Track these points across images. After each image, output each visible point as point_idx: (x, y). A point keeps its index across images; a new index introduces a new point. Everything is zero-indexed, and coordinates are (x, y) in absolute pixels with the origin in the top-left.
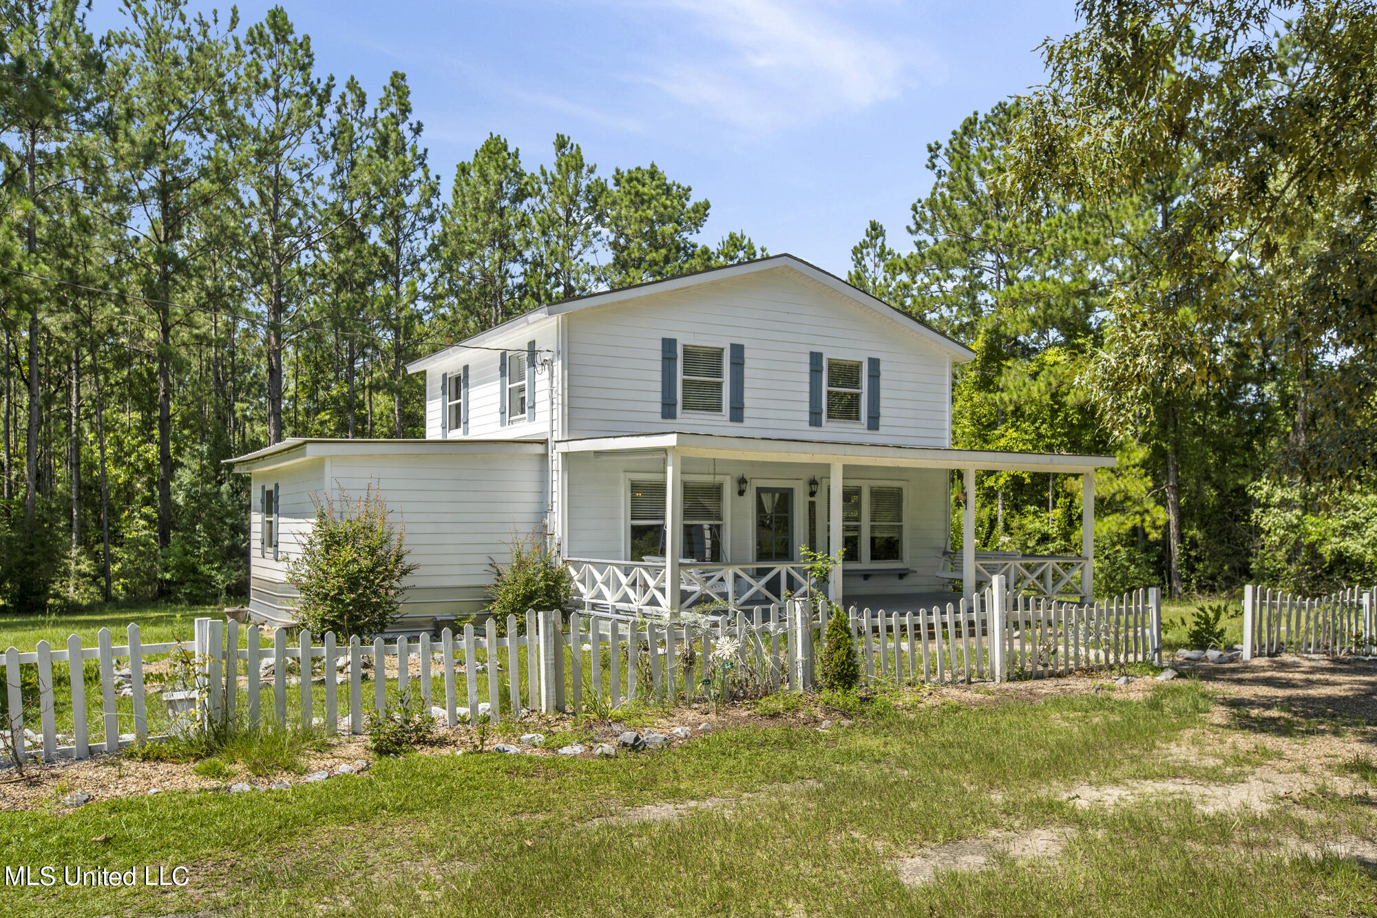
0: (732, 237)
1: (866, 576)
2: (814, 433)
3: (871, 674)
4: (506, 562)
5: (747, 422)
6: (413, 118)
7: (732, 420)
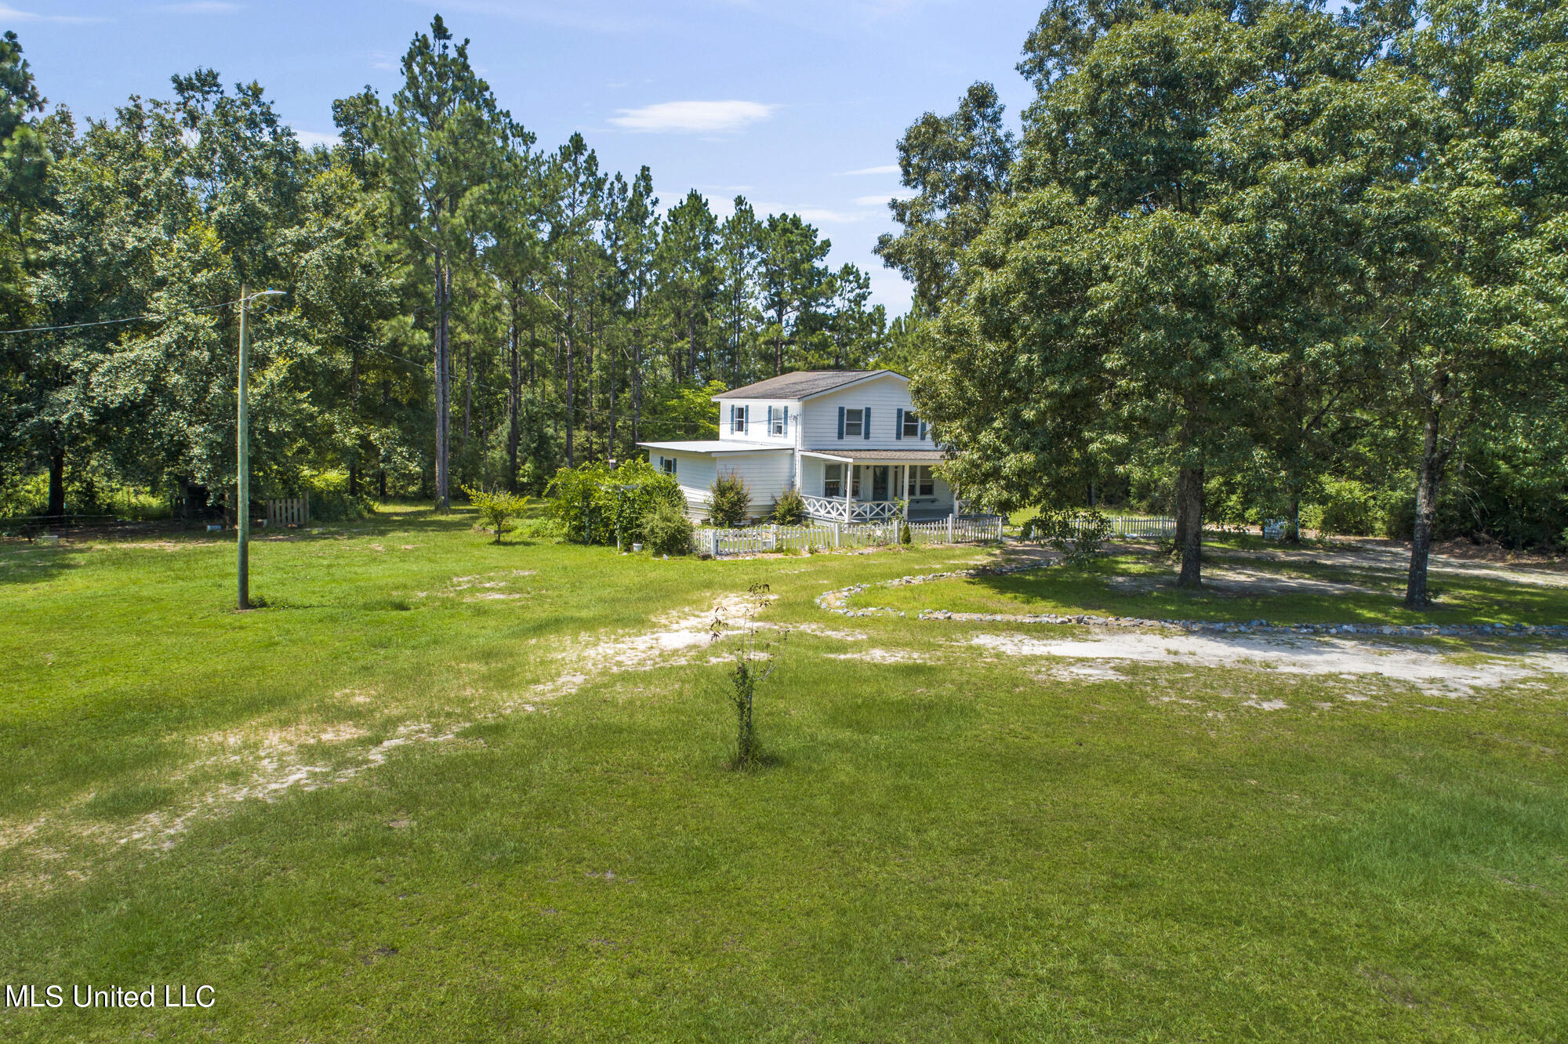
0: (846, 266)
1: (918, 502)
2: (899, 443)
3: (914, 541)
4: (779, 497)
5: (871, 441)
6: (653, 196)
7: (866, 440)
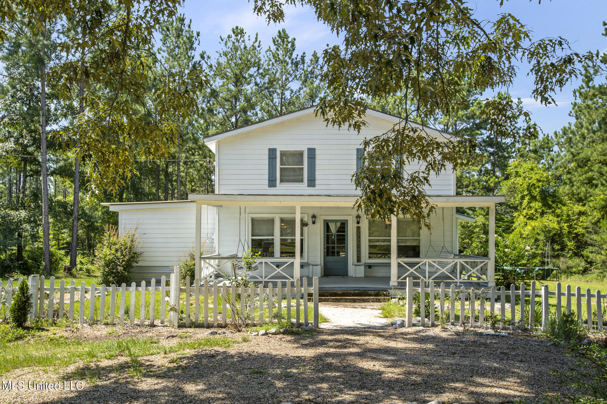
5: (317, 187)
7: (308, 186)
